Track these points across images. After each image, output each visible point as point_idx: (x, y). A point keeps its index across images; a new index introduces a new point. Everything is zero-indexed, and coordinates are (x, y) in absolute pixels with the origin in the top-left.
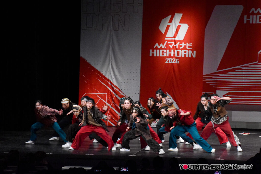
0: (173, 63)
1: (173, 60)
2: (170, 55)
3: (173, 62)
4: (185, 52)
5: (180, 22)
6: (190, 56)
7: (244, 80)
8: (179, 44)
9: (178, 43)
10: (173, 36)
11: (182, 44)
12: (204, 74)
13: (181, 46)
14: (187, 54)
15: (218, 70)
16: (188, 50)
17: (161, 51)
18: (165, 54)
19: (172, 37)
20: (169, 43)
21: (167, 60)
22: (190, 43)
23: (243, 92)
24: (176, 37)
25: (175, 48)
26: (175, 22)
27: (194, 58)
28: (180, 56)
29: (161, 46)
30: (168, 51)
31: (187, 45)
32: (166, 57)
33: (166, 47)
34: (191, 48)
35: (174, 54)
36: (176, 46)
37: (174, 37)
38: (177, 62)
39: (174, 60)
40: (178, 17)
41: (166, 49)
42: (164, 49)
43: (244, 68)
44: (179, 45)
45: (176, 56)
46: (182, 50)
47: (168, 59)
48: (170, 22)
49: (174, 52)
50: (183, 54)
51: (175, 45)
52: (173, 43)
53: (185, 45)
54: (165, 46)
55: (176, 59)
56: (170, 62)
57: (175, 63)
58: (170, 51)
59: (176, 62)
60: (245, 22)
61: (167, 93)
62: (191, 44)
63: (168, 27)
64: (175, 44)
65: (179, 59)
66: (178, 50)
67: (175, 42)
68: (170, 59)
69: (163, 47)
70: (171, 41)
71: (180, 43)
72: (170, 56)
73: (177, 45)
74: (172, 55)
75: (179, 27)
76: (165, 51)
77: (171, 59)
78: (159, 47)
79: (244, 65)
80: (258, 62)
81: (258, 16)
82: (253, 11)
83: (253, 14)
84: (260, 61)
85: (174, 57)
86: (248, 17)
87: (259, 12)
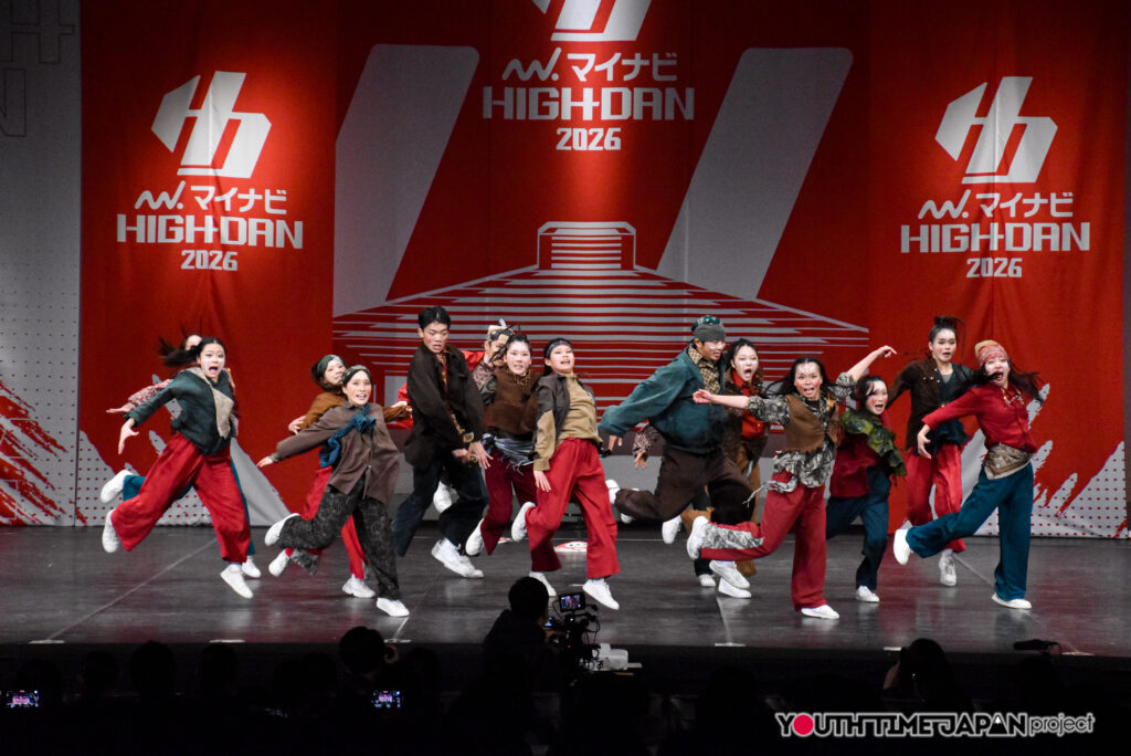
0: (212, 271)
1: (211, 259)
2: (200, 236)
3: (213, 266)
4: (261, 227)
5: (237, 108)
6: (280, 244)
8: (236, 195)
9: (229, 189)
10: (209, 163)
11: (247, 192)
12: (335, 315)
13: (245, 202)
14: (269, 233)
15: (389, 297)
16: (274, 218)
17: (163, 219)
18: (179, 232)
19: (207, 167)
20: (194, 188)
21: (187, 255)
22: (279, 192)
24: (220, 167)
25: (217, 210)
26: (215, 109)
27: (297, 250)
28: (241, 241)
29: (164, 203)
30: (190, 219)
31: (269, 197)
32: (184, 245)
33: (180, 206)
34: (284, 212)
35: (217, 235)
36: (223, 203)
38: (230, 265)
39: (215, 255)
40: (226, 88)
41: (183, 214)
42: (175, 211)
43: (488, 291)
44: (234, 199)
45: (225, 239)
46: (247, 220)
47: (192, 252)
48: (197, 103)
49: (216, 224)
50: (254, 232)
51: (218, 199)
52: (211, 189)
53: (260, 197)
54: (179, 201)
55: (224, 255)
56: (198, 266)
57: (220, 268)
58: (200, 222)
59: (225, 267)
60: (488, 114)
62: (282, 195)
63: (189, 124)
64: (220, 192)
65: (235, 253)
66: (233, 219)
67: (221, 185)
68: (199, 252)
69: (170, 205)
70: (203, 180)
71: (238, 192)
72: (199, 243)
73: (227, 197)
74: (209, 239)
75: (233, 126)
76: (179, 219)
77: (205, 252)
78: (155, 206)
79: (487, 279)
80: (537, 266)
81: (535, 92)
82: (514, 72)
83: (514, 81)
84: (546, 265)
85: (217, 244)
86: (498, 95)
87: (535, 74)
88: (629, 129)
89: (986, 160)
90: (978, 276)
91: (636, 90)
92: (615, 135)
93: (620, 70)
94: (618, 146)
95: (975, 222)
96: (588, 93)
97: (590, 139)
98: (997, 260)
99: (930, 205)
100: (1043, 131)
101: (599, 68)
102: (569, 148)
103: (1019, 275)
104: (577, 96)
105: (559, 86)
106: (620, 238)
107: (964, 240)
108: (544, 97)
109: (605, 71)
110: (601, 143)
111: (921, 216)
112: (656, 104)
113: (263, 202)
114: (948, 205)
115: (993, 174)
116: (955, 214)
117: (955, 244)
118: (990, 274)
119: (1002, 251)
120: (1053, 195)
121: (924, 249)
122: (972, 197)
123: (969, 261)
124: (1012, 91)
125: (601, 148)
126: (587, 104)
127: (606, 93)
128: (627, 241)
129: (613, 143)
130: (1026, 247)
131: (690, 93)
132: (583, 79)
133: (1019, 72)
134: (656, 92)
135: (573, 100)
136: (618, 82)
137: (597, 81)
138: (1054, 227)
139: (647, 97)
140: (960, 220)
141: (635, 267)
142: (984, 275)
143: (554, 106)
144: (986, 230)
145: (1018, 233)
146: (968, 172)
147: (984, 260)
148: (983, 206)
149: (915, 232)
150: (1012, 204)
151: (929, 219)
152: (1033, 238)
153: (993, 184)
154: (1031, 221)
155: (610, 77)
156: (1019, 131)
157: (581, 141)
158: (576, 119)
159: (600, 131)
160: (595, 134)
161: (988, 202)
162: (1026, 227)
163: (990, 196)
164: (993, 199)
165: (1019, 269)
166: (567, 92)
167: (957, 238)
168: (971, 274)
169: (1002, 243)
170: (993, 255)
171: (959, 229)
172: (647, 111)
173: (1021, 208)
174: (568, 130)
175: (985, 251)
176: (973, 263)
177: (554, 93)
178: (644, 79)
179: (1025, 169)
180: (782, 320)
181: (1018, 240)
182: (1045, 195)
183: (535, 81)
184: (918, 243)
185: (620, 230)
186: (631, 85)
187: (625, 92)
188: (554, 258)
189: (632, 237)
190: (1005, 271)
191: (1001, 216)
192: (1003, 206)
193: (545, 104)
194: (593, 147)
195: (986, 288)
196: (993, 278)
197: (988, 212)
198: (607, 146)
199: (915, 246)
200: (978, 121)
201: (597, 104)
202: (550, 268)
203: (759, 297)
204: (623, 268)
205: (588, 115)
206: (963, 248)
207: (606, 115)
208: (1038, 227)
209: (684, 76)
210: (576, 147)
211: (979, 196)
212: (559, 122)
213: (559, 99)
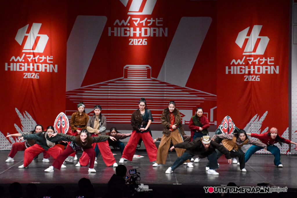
0: (32, 79)
1: (32, 75)
2: (29, 69)
3: (32, 77)
4: (46, 66)
5: (39, 33)
6: (51, 71)
7: (109, 97)
8: (39, 57)
9: (37, 56)
10: (31, 48)
11: (42, 57)
12: (67, 91)
13: (41, 59)
14: (48, 68)
15: (82, 86)
16: (49, 64)
17: (18, 64)
18: (23, 68)
19: (30, 50)
20: (27, 56)
21: (25, 74)
22: (51, 56)
23: (109, 109)
24: (34, 50)
25: (34, 61)
26: (33, 33)
27: (56, 73)
28: (40, 70)
29: (18, 60)
30: (26, 64)
31: (48, 58)
32: (25, 72)
33: (23, 61)
34: (52, 62)
35: (33, 69)
37: (33, 49)
38: (37, 77)
39: (33, 74)
40: (36, 27)
41: (24, 63)
43: (109, 84)
44: (38, 58)
45: (36, 70)
46: (42, 65)
48: (28, 32)
49: (33, 66)
50: (44, 68)
51: (34, 59)
52: (32, 56)
53: (45, 58)
54: (23, 59)
55: (35, 74)
56: (28, 77)
57: (34, 78)
58: (29, 65)
59: (36, 77)
60: (110, 35)
61: (26, 111)
62: (52, 57)
63: (26, 38)
64: (34, 57)
65: (38, 74)
66: (38, 64)
67: (34, 55)
68: (28, 73)
69: (20, 60)
70: (30, 53)
72: (28, 71)
73: (36, 58)
74: (31, 70)
75: (38, 38)
77: (30, 73)
78: (16, 60)
79: (109, 81)
80: (123, 77)
81: (123, 29)
82: (117, 23)
83: (117, 26)
84: (126, 77)
85: (33, 71)
86: (113, 29)
87: (123, 24)
88: (149, 39)
89: (249, 48)
90: (247, 80)
91: (151, 28)
92: (145, 41)
93: (147, 23)
94: (146, 44)
95: (246, 66)
96: (138, 29)
97: (138, 42)
98: (253, 76)
99: (234, 61)
100: (266, 40)
101: (141, 22)
102: (132, 44)
103: (259, 80)
104: (135, 30)
105: (130, 27)
106: (147, 70)
107: (243, 70)
108: (126, 30)
109: (143, 23)
110: (141, 43)
111: (231, 64)
112: (157, 32)
113: (46, 59)
114: (239, 61)
115: (251, 52)
116: (241, 63)
117: (241, 72)
118: (251, 80)
119: (254, 74)
120: (268, 58)
121: (232, 73)
122: (246, 58)
123: (245, 76)
124: (257, 29)
125: (141, 44)
126: (138, 32)
127: (143, 29)
128: (149, 70)
129: (145, 43)
130: (261, 73)
131: (166, 29)
132: (136, 25)
133: (258, 24)
134: (157, 29)
135: (134, 31)
136: (146, 26)
137: (140, 26)
138: (269, 67)
139: (154, 30)
140: (242, 65)
141: (151, 77)
142: (249, 80)
143: (128, 33)
144: (250, 68)
145: (259, 69)
146: (244, 51)
147: (249, 76)
148: (249, 61)
149: (230, 68)
150: (257, 61)
151: (234, 65)
152: (263, 70)
153: (252, 55)
154: (262, 65)
155: (144, 25)
156: (259, 40)
157: (136, 42)
158: (135, 36)
159: (141, 40)
160: (140, 40)
161: (250, 60)
162: (261, 67)
163: (251, 58)
164: (251, 59)
165: (259, 79)
166: (132, 29)
167: (241, 70)
168: (245, 80)
169: (254, 71)
170: (251, 75)
171: (242, 68)
172: (154, 34)
173: (259, 62)
174: (132, 39)
175: (249, 73)
176: (246, 77)
177: (128, 29)
178: (154, 25)
179: (260, 51)
180: (192, 93)
181: (259, 71)
182: (266, 58)
183: (123, 26)
184: (230, 71)
185: (147, 67)
186: (150, 27)
187: (148, 29)
188: (128, 75)
189: (150, 69)
190: (255, 79)
191: (254, 64)
192: (254, 61)
193: (126, 32)
194: (139, 44)
195: (250, 84)
196: (251, 81)
197: (250, 63)
198: (143, 44)
199: (230, 72)
200: (247, 37)
201: (140, 32)
202: (127, 78)
203: (186, 86)
204: (147, 78)
205: (138, 35)
206: (243, 73)
207: (143, 35)
208: (264, 67)
209: (165, 25)
210: (134, 44)
211: (248, 58)
212: (130, 37)
213: (130, 31)
